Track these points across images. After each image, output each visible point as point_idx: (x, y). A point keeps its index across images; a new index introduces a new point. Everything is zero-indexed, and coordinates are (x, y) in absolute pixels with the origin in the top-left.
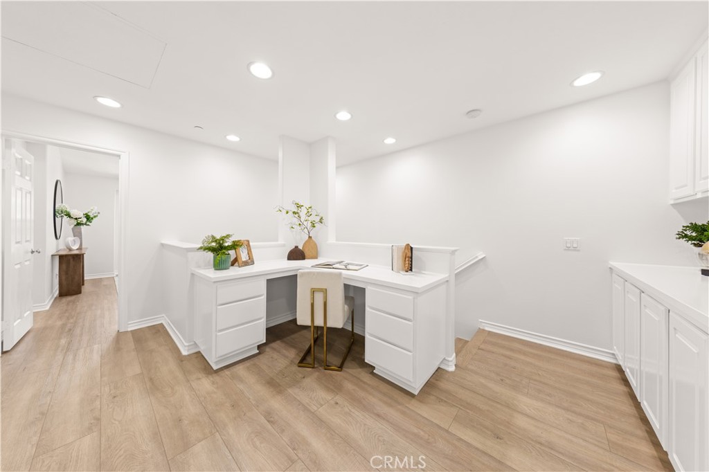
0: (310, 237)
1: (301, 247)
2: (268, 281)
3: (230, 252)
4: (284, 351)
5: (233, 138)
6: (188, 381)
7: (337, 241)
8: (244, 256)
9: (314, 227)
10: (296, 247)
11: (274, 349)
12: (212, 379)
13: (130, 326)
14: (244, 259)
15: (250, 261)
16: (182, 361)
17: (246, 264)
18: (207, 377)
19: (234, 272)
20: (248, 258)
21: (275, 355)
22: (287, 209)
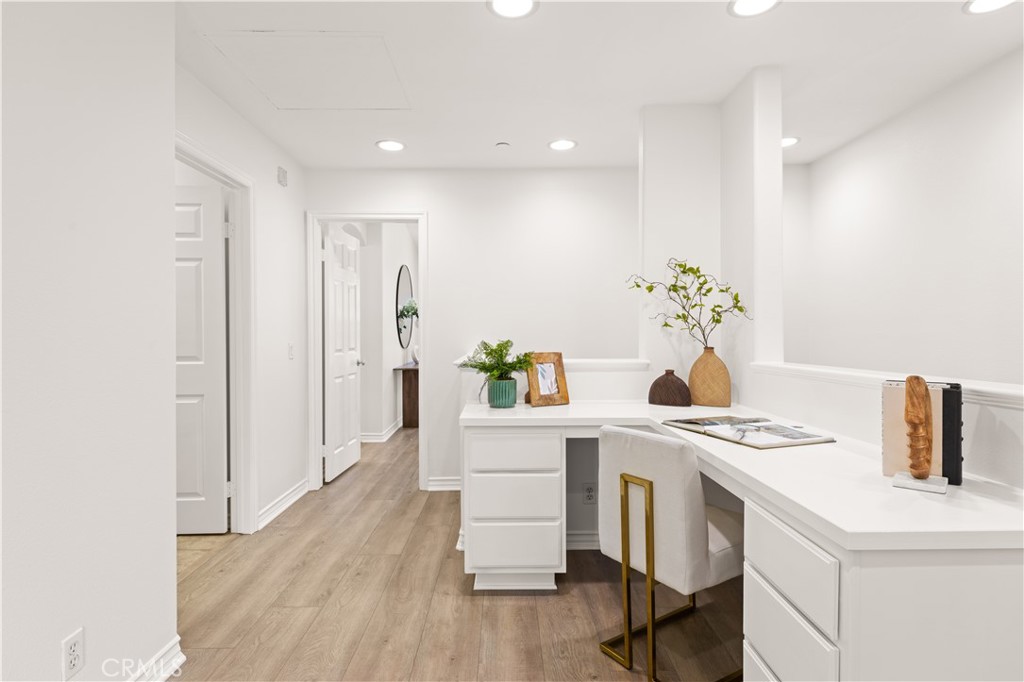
0: (709, 350)
1: (683, 375)
2: (570, 442)
3: (514, 375)
4: (601, 608)
5: (562, 145)
6: (433, 590)
7: (786, 360)
8: (546, 385)
9: (718, 321)
10: (670, 373)
11: (586, 595)
12: (460, 602)
13: (431, 483)
14: (544, 391)
15: (561, 398)
16: (449, 557)
17: (548, 401)
18: (458, 596)
19: (521, 413)
20: (554, 390)
21: (579, 608)
22: (650, 280)
